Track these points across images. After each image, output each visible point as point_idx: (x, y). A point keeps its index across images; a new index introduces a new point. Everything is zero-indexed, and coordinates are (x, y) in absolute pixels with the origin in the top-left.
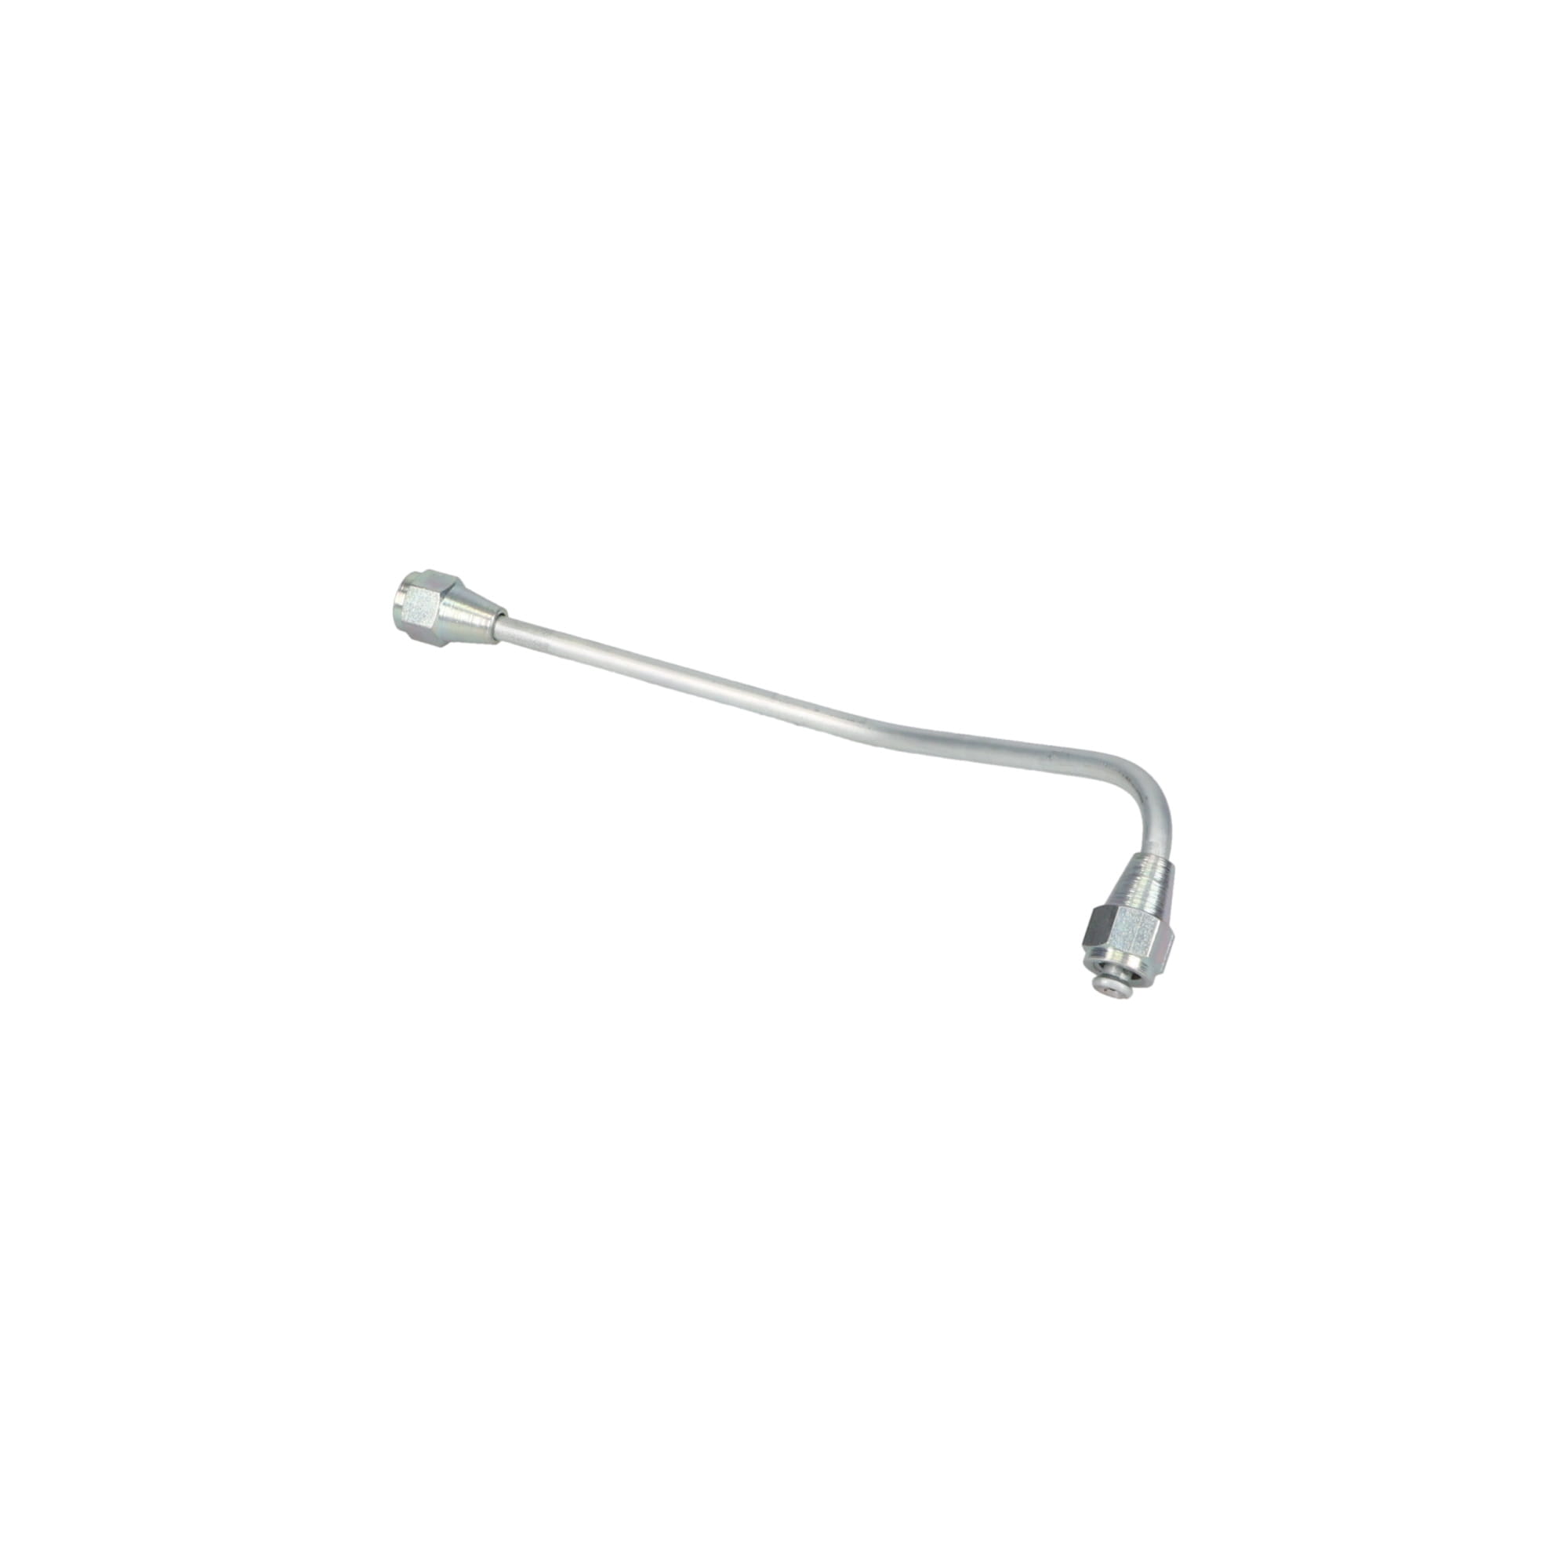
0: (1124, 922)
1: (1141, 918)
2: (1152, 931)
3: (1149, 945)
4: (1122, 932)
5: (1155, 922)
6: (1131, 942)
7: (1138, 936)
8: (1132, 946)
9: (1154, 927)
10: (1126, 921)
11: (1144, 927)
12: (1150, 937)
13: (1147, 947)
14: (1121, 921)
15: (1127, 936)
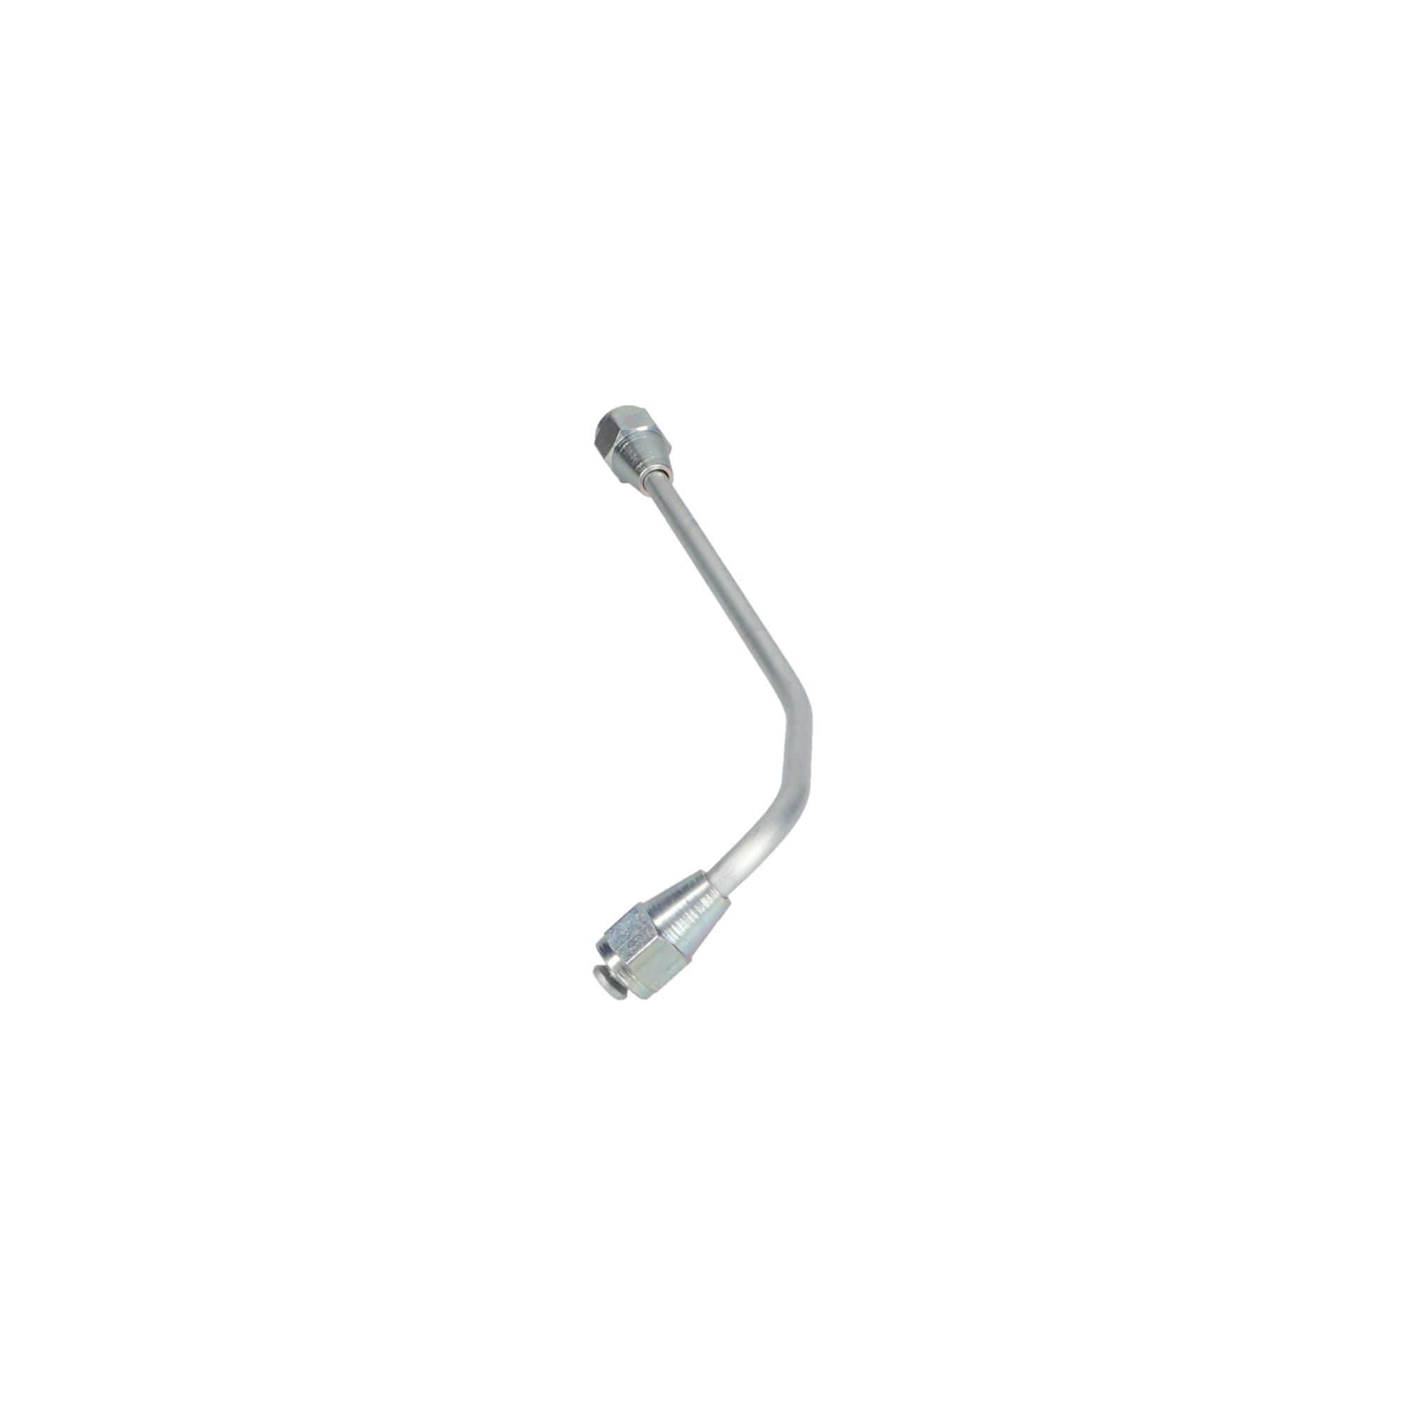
0: (629, 922)
1: (644, 926)
2: (645, 943)
3: (635, 954)
4: (620, 930)
5: (653, 936)
6: (622, 943)
7: (631, 941)
8: (621, 947)
9: (649, 939)
10: (632, 922)
11: (642, 935)
12: (640, 947)
13: (631, 955)
14: (627, 920)
15: (623, 936)
